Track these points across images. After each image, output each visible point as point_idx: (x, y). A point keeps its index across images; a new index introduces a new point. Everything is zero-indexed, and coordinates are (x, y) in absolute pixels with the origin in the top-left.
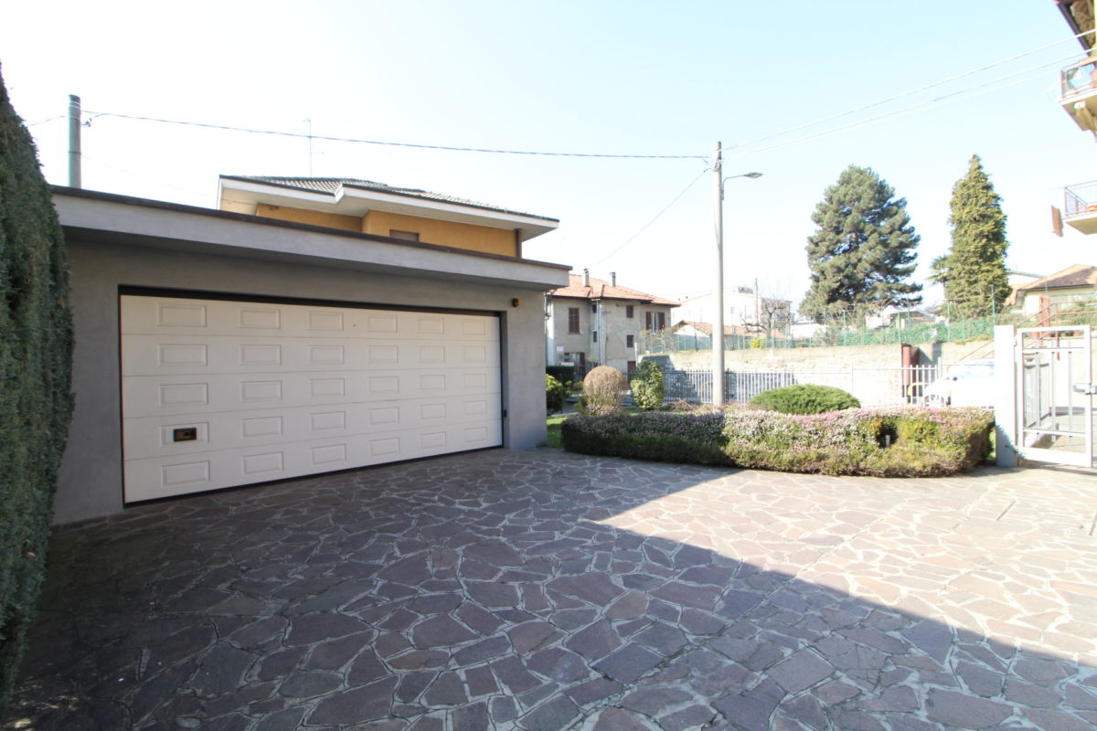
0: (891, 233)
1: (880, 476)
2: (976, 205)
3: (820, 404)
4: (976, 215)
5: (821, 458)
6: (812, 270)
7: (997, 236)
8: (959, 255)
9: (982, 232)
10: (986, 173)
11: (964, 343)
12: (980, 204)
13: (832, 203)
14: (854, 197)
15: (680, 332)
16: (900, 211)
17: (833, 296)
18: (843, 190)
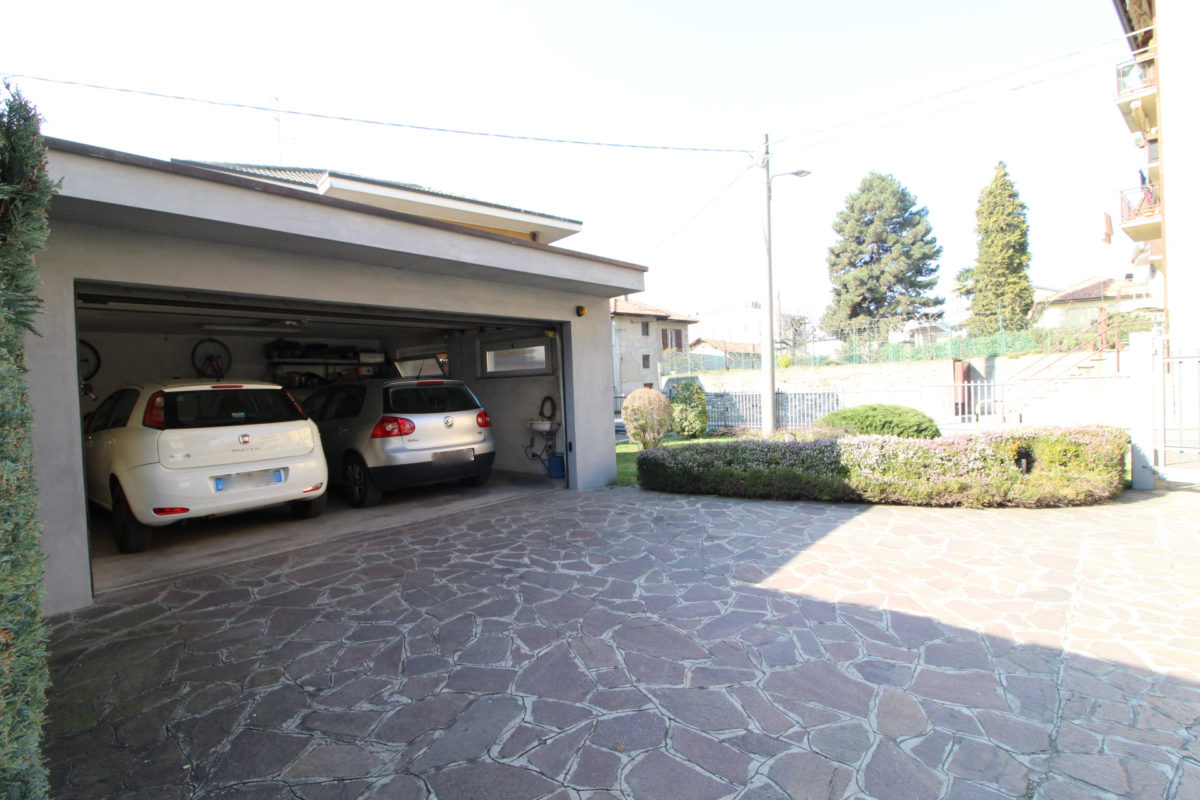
0: (913, 244)
1: (1031, 508)
2: (1003, 213)
3: (897, 425)
4: (1003, 225)
5: (963, 488)
6: (833, 283)
7: (1021, 248)
8: (986, 266)
9: (1009, 242)
10: (1012, 181)
11: (1017, 357)
12: (1006, 213)
13: (853, 211)
14: (876, 205)
15: (698, 350)
16: (923, 221)
17: (856, 311)
18: (864, 197)
